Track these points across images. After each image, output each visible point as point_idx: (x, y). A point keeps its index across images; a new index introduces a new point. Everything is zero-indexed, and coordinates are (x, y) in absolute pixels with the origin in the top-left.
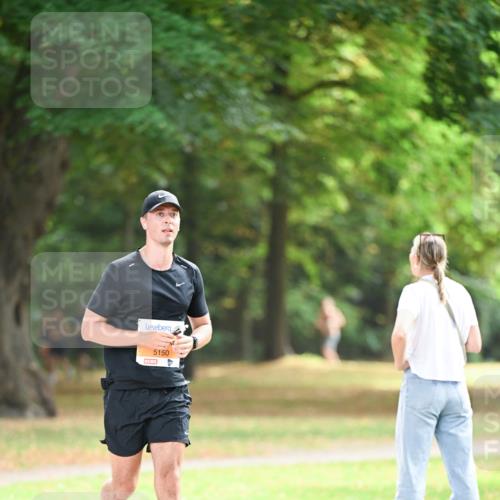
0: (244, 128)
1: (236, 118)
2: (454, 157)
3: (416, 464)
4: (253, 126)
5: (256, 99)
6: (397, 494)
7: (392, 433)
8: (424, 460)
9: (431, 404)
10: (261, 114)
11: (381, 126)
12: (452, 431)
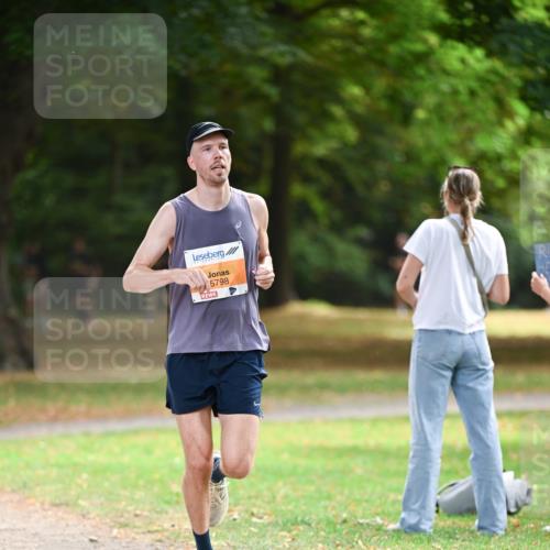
0: (244, 50)
1: (235, 39)
2: (474, 85)
3: (430, 420)
4: (254, 47)
5: (258, 19)
6: (411, 454)
7: (405, 388)
8: (440, 416)
9: (443, 355)
10: (263, 34)
11: (394, 49)
12: (471, 384)
